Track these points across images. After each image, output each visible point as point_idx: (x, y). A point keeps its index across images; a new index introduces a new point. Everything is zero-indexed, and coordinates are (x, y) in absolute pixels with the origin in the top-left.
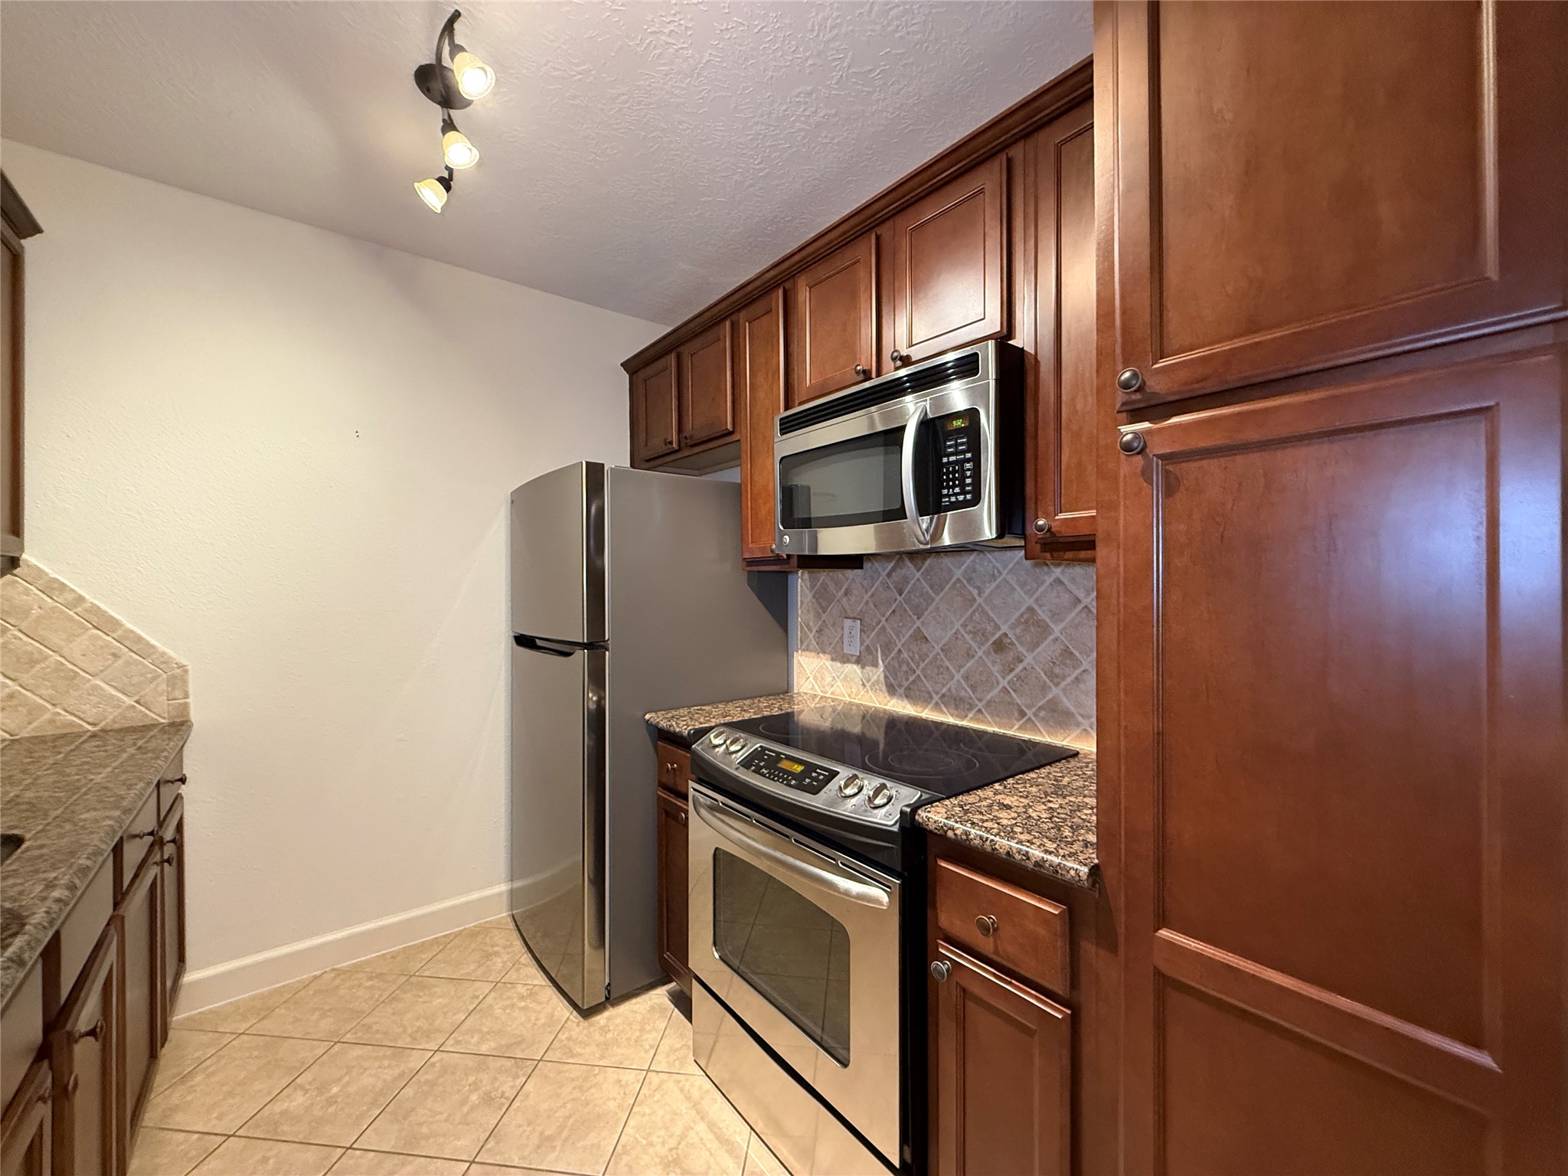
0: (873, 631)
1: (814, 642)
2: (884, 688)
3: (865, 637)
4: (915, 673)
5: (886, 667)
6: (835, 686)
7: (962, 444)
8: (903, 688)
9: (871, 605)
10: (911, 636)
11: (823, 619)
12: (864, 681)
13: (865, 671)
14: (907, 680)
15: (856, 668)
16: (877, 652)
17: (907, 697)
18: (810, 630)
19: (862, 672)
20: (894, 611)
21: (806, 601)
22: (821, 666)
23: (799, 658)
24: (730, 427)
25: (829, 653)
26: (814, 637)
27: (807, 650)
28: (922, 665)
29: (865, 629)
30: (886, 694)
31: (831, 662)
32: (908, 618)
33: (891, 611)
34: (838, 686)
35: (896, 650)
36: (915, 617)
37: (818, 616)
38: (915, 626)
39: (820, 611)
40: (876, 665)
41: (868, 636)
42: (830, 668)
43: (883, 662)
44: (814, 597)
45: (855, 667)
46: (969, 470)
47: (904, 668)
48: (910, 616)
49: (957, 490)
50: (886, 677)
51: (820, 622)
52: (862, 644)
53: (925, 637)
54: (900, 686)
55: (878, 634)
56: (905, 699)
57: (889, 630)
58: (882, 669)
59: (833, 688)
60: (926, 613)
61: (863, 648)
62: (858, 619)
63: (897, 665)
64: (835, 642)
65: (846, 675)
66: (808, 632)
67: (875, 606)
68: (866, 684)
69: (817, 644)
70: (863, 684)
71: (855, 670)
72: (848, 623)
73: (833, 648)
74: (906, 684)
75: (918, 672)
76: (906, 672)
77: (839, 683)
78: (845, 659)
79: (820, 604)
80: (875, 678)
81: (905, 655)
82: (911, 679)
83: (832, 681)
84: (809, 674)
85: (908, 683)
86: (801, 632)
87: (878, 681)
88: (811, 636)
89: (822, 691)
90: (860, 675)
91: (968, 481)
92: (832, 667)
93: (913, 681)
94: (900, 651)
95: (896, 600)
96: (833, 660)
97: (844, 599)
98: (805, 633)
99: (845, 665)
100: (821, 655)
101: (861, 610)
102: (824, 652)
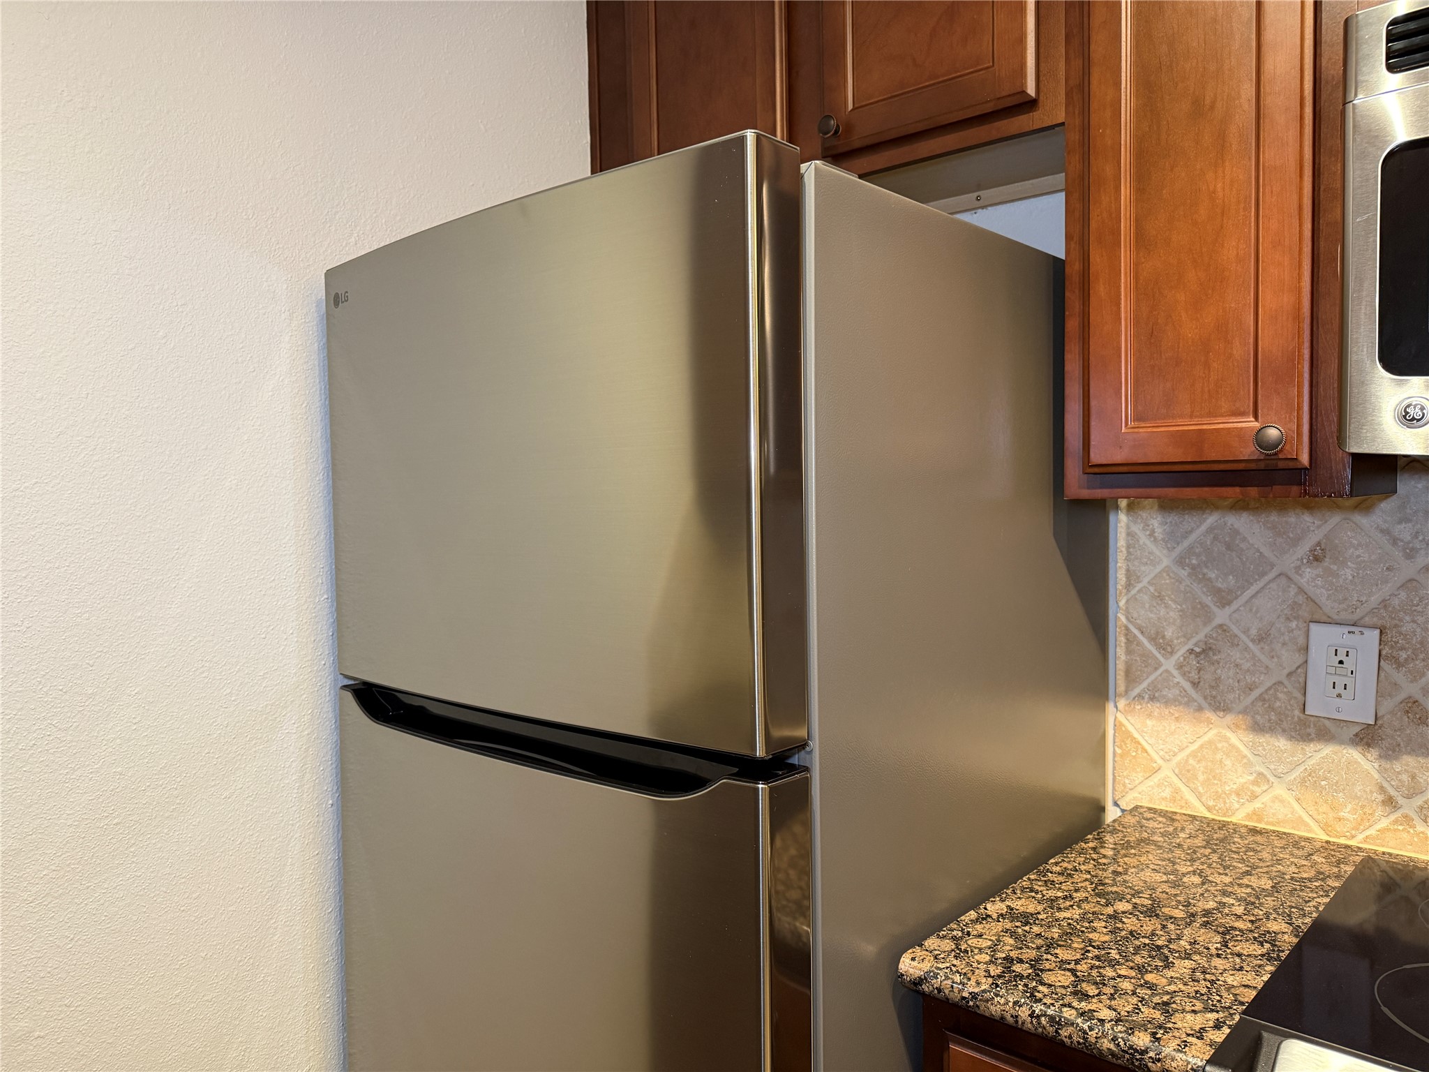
1: (1179, 678)
3: (1399, 677)
6: (1266, 798)
11: (1218, 621)
12: (1392, 792)
13: (1397, 766)
15: (1357, 757)
18: (1166, 648)
19: (1382, 771)
21: (1148, 574)
22: (1210, 742)
23: (1120, 717)
24: (1031, 90)
25: (1244, 712)
26: (1180, 667)
27: (1153, 699)
29: (1403, 655)
31: (1250, 737)
34: (1277, 799)
37: (1197, 615)
39: (1208, 600)
41: (1416, 676)
42: (1245, 751)
44: (1181, 562)
45: (1354, 754)
51: (1207, 630)
52: (1380, 694)
59: (1257, 804)
61: (1388, 705)
62: (1374, 627)
64: (1268, 684)
65: (1311, 772)
66: (1159, 656)
68: (1401, 801)
69: (1195, 685)
70: (1390, 802)
71: (1352, 762)
72: (1323, 638)
73: (1261, 698)
77: (1280, 790)
78: (1312, 730)
79: (1205, 580)
83: (1255, 783)
84: (1160, 762)
86: (1129, 652)
88: (1169, 664)
89: (1209, 809)
90: (1376, 776)
92: (1253, 747)
96: (1257, 728)
97: (1308, 573)
98: (1146, 656)
99: (1311, 747)
100: (1209, 714)
101: (1384, 604)
102: (1220, 706)
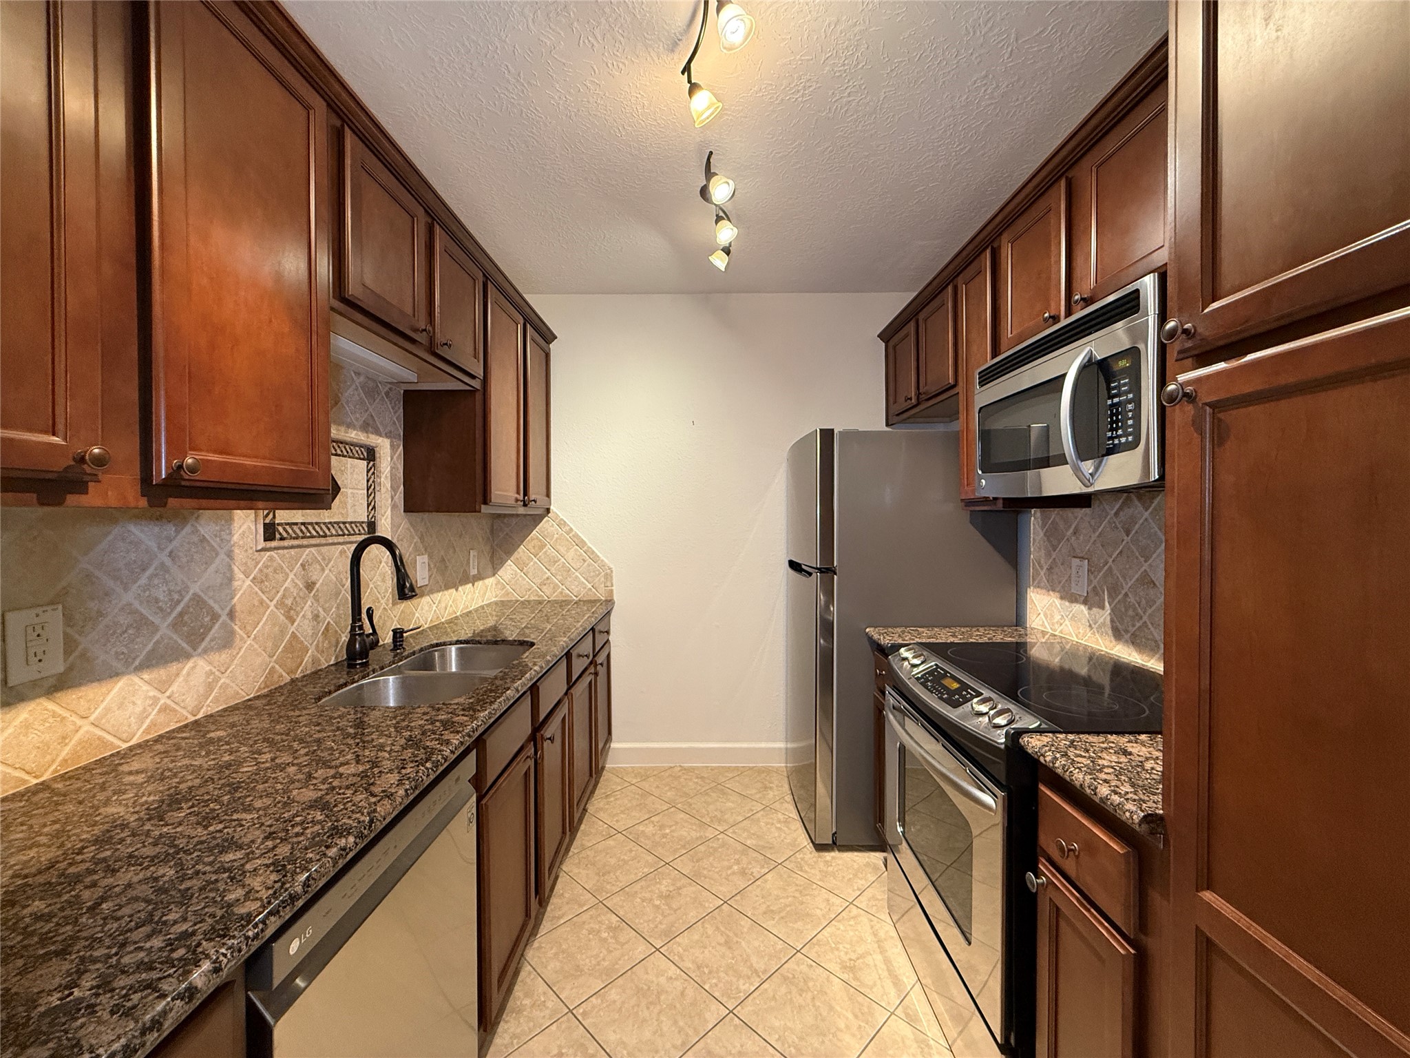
0: (1100, 572)
1: (1044, 579)
2: (1110, 632)
3: (1092, 577)
4: (1141, 618)
5: (1112, 610)
6: (1063, 625)
7: (1125, 385)
8: (1129, 634)
9: (1099, 545)
10: (1138, 580)
11: (1053, 557)
12: (1091, 622)
13: (1092, 612)
14: (1134, 626)
15: (1083, 608)
16: (1104, 593)
17: (1133, 643)
18: (1041, 567)
19: (1089, 614)
20: (1121, 552)
21: (1038, 538)
22: (1051, 603)
23: (1032, 594)
24: (951, 381)
25: (1059, 591)
26: (1044, 575)
27: (1039, 587)
28: (1149, 611)
29: (1093, 569)
30: (1112, 638)
31: (1060, 601)
32: (1135, 560)
33: (1118, 552)
34: (1066, 625)
35: (1123, 592)
36: (1142, 559)
37: (1048, 555)
38: (1143, 569)
39: (1051, 549)
40: (1103, 608)
41: (1095, 577)
42: (1059, 607)
43: (1110, 605)
44: (1045, 535)
46: (1130, 411)
47: (1131, 613)
48: (1137, 558)
49: (1120, 432)
50: (1112, 621)
51: (1051, 560)
52: (1088, 585)
53: (1153, 582)
54: (1127, 631)
55: (1105, 576)
56: (1131, 646)
57: (1115, 572)
58: (1109, 611)
59: (1062, 627)
60: (1154, 556)
61: (1090, 588)
62: (1086, 559)
63: (1123, 610)
64: (1064, 581)
65: (1073, 615)
66: (1039, 569)
67: (1103, 546)
68: (1093, 626)
69: (1048, 581)
70: (1090, 626)
71: (1082, 611)
72: (1076, 562)
73: (1062, 587)
74: (1132, 630)
75: (1145, 618)
76: (1133, 617)
77: (1067, 622)
78: (1073, 598)
79: (1050, 542)
80: (1101, 620)
81: (1132, 599)
82: (1138, 625)
83: (1061, 619)
84: (1040, 611)
85: (1135, 629)
86: (1033, 569)
87: (1104, 624)
88: (1042, 573)
89: (1051, 629)
90: (1087, 615)
91: (1130, 422)
92: (1061, 605)
93: (1140, 627)
94: (1126, 595)
95: (1123, 540)
96: (1062, 598)
97: (1073, 538)
98: (1037, 570)
99: (1074, 605)
100: (1051, 593)
101: (1089, 550)
102: (1053, 591)
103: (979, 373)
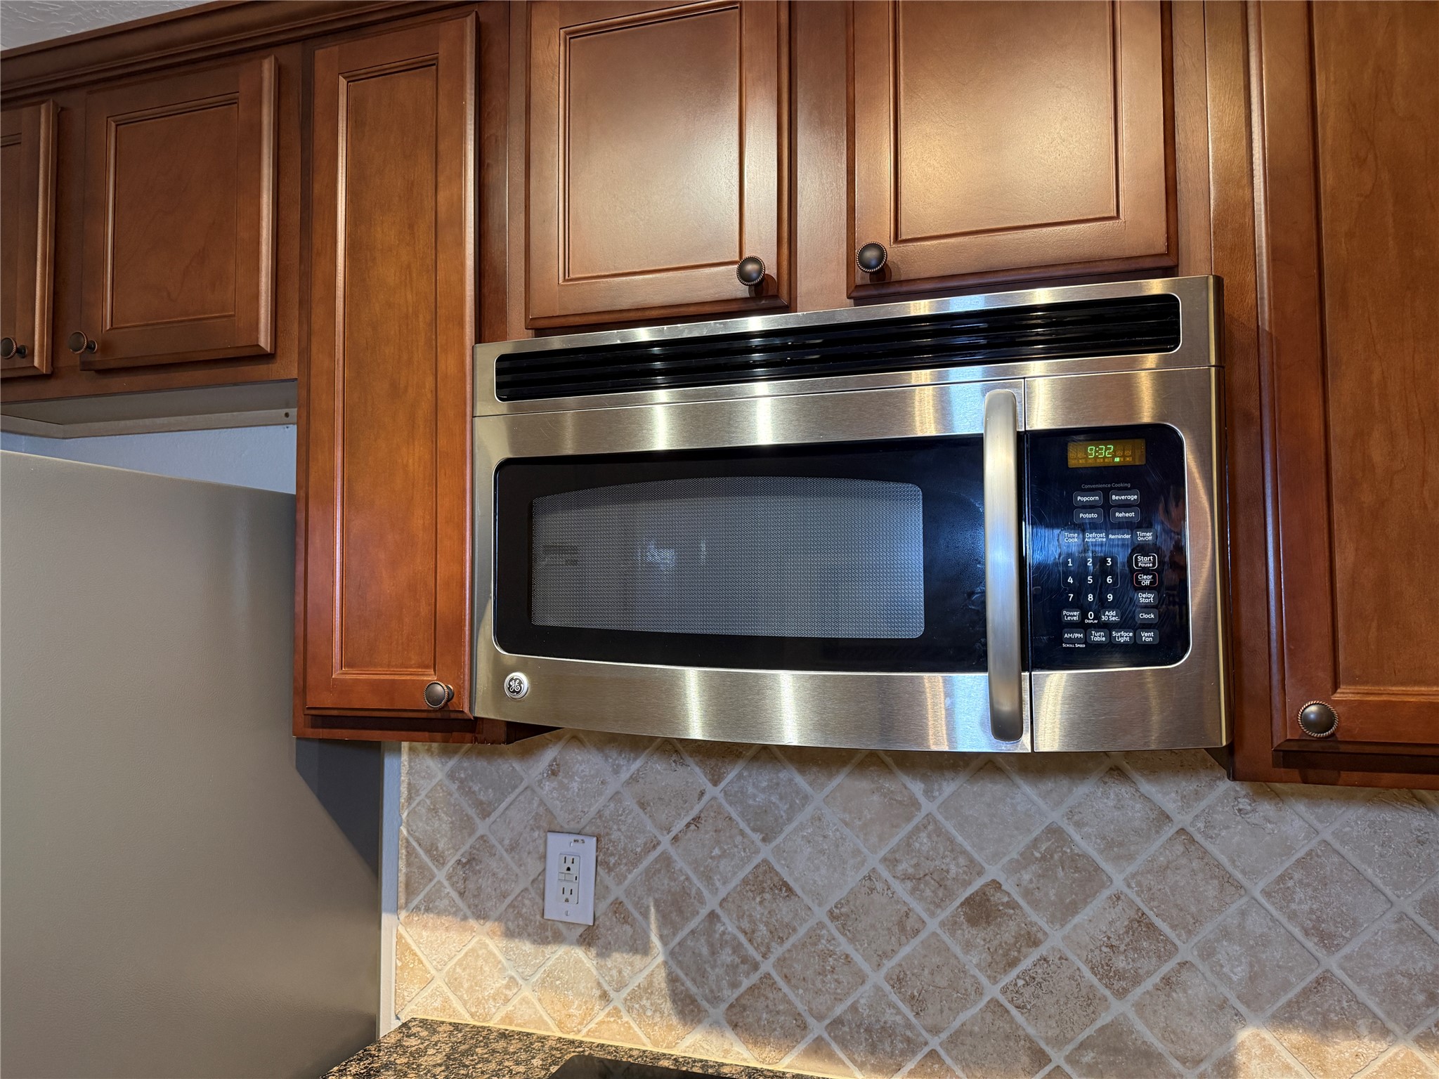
0: (635, 865)
1: (449, 889)
2: (667, 1006)
3: (609, 880)
4: (756, 967)
5: (672, 954)
6: (515, 1001)
7: (1125, 506)
8: (724, 1006)
9: (630, 803)
10: (745, 882)
11: (479, 833)
12: (606, 987)
13: (609, 963)
14: (734, 985)
15: (582, 957)
16: (645, 915)
17: (735, 1026)
18: (439, 860)
19: (599, 968)
20: (697, 820)
21: (426, 786)
22: (473, 950)
23: (401, 929)
24: (264, 341)
25: (499, 919)
26: (450, 878)
27: (427, 910)
28: (778, 951)
29: (612, 860)
30: (675, 1020)
31: (504, 943)
32: (738, 839)
33: (688, 819)
34: (524, 1001)
35: (704, 912)
36: (757, 837)
37: (464, 825)
38: (757, 860)
39: (471, 812)
40: (640, 947)
41: (621, 879)
42: (501, 957)
43: (665, 942)
44: (452, 776)
45: (579, 953)
46: (1145, 571)
47: (726, 956)
48: (742, 833)
49: (1111, 616)
50: (672, 980)
51: (471, 841)
52: (598, 897)
53: (785, 884)
54: (715, 1000)
55: (650, 874)
56: (730, 1035)
57: (680, 864)
58: (660, 959)
59: (510, 1007)
60: (788, 829)
61: (604, 906)
62: (593, 836)
63: (705, 951)
64: (517, 891)
65: (549, 974)
66: (433, 868)
67: (643, 805)
68: (612, 994)
69: (462, 894)
70: (604, 996)
71: (578, 961)
72: (558, 844)
73: (511, 905)
74: (731, 995)
75: (767, 966)
76: (734, 967)
77: (526, 992)
78: (549, 934)
79: (470, 793)
80: (640, 979)
81: (728, 925)
82: (746, 983)
83: (508, 987)
84: (433, 972)
85: (737, 993)
86: (409, 864)
87: (647, 989)
88: (441, 875)
89: (472, 1015)
90: (595, 972)
91: (1146, 598)
92: (506, 952)
93: (751, 989)
94: (713, 916)
95: (702, 793)
96: (510, 934)
97: (548, 785)
98: (423, 868)
99: (549, 949)
100: (472, 922)
101: (600, 814)
102: (482, 916)
103: (502, 359)
